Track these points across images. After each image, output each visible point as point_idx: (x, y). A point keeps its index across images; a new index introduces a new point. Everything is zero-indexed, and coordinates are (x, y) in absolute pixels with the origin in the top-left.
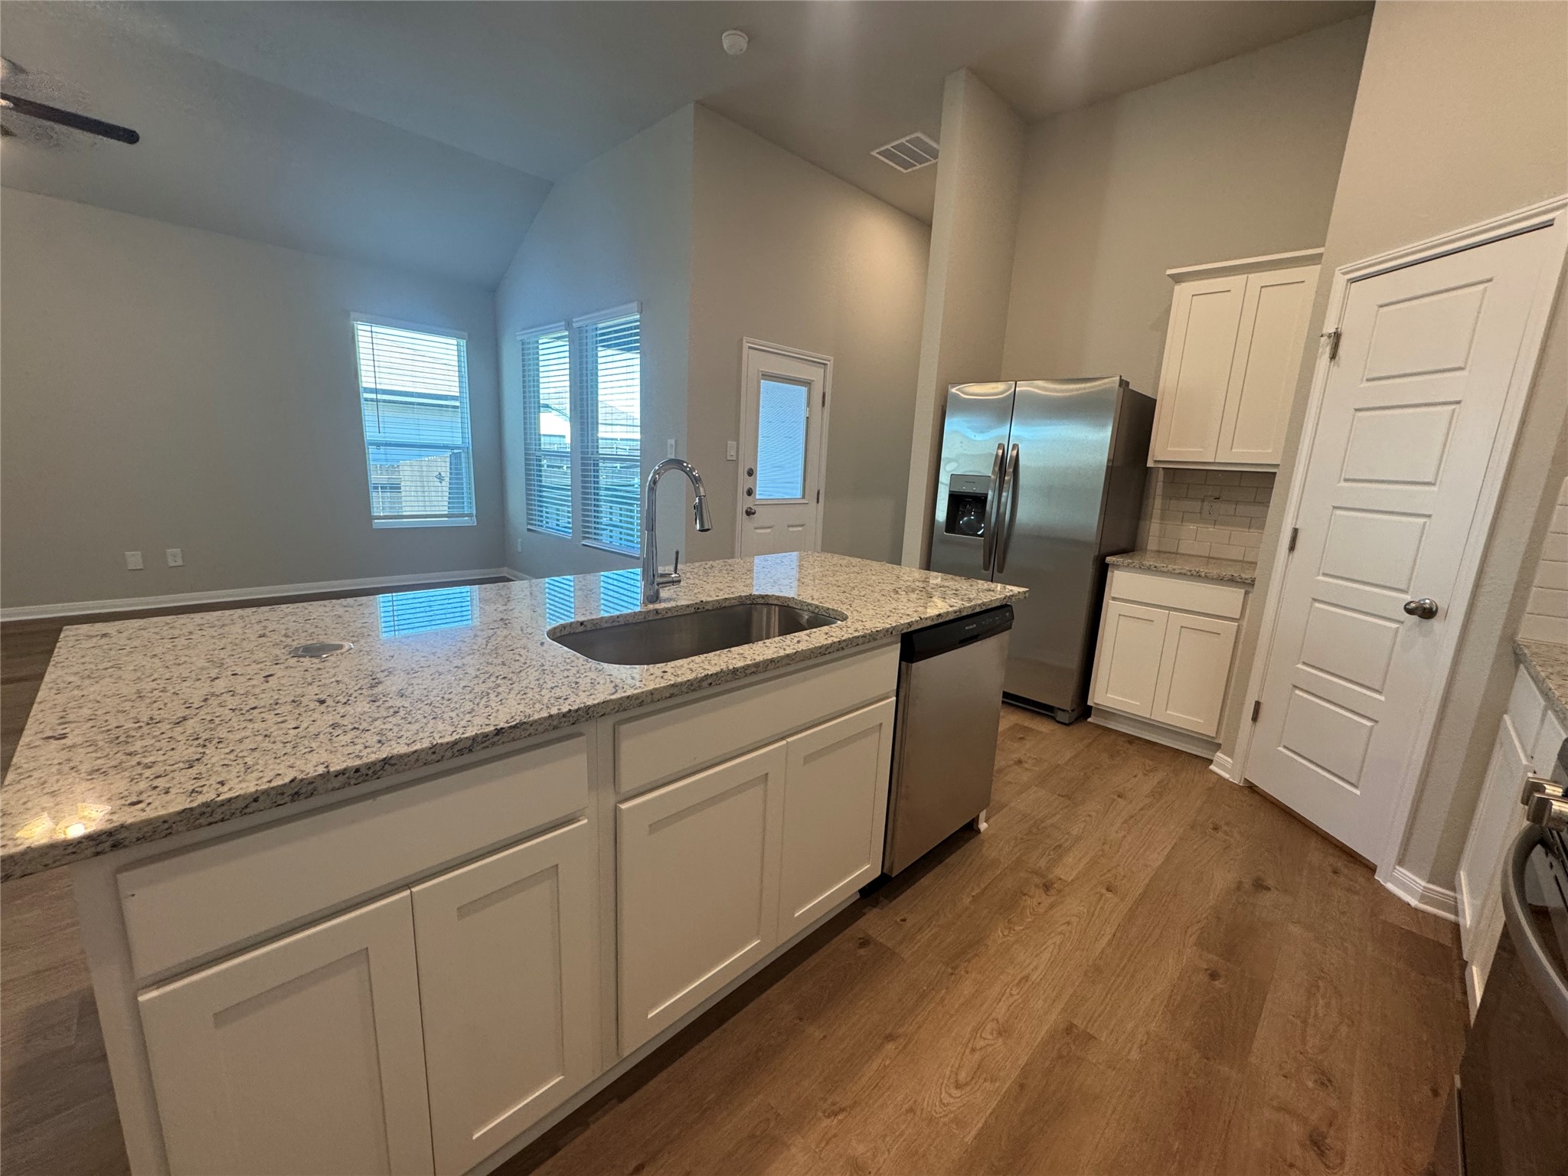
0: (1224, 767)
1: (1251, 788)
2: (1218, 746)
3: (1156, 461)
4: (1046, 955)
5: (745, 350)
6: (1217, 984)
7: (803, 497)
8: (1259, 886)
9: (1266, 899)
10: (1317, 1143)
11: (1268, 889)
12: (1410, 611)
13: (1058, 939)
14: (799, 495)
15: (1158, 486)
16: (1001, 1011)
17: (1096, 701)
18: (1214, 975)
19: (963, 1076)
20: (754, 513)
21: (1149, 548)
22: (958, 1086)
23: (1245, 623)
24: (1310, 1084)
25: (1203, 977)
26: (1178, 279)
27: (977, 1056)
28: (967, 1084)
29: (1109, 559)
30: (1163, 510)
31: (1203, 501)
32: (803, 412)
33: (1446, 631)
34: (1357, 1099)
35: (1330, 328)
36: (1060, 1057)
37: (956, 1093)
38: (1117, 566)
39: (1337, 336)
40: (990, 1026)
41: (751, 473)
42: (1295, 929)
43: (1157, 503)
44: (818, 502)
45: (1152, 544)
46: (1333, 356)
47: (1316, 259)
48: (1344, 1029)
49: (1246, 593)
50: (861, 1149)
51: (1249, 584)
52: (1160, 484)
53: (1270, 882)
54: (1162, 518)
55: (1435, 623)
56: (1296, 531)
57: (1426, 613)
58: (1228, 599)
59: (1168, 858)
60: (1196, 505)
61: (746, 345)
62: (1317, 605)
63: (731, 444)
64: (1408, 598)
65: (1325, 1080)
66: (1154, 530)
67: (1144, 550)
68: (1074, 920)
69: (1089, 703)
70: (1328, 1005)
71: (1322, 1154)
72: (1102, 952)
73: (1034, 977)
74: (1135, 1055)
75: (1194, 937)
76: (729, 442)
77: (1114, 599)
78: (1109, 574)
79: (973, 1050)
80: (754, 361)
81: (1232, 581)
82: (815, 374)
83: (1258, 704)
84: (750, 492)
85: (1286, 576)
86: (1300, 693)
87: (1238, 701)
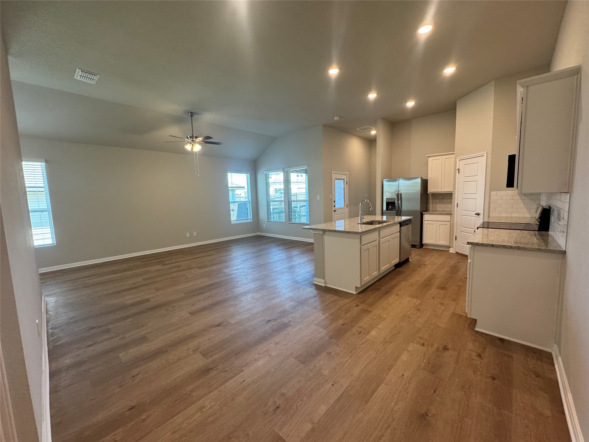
0: (452, 251)
1: (457, 253)
2: (450, 247)
3: (430, 192)
4: (427, 270)
5: (332, 174)
7: (344, 206)
12: (476, 214)
14: (343, 206)
15: (430, 197)
16: (422, 274)
17: (424, 242)
20: (336, 211)
21: (430, 210)
23: (451, 222)
26: (429, 157)
29: (423, 213)
30: (432, 202)
32: (343, 186)
33: (481, 216)
35: (457, 168)
36: (432, 276)
38: (425, 214)
39: (459, 169)
41: (334, 202)
43: (431, 201)
44: (347, 207)
45: (431, 209)
46: (459, 173)
47: (454, 154)
49: (451, 216)
51: (451, 214)
52: (431, 197)
54: (432, 204)
55: (480, 216)
56: (457, 203)
57: (478, 214)
58: (448, 218)
59: (443, 262)
60: (439, 200)
61: (332, 173)
62: (463, 216)
63: (331, 195)
64: (476, 212)
66: (431, 206)
67: (429, 211)
68: (430, 267)
69: (423, 243)
72: (435, 269)
74: (442, 275)
77: (425, 221)
78: (423, 216)
79: (420, 276)
80: (334, 176)
81: (448, 214)
82: (344, 177)
83: (456, 237)
84: (334, 206)
85: (457, 212)
86: (463, 233)
87: (452, 237)
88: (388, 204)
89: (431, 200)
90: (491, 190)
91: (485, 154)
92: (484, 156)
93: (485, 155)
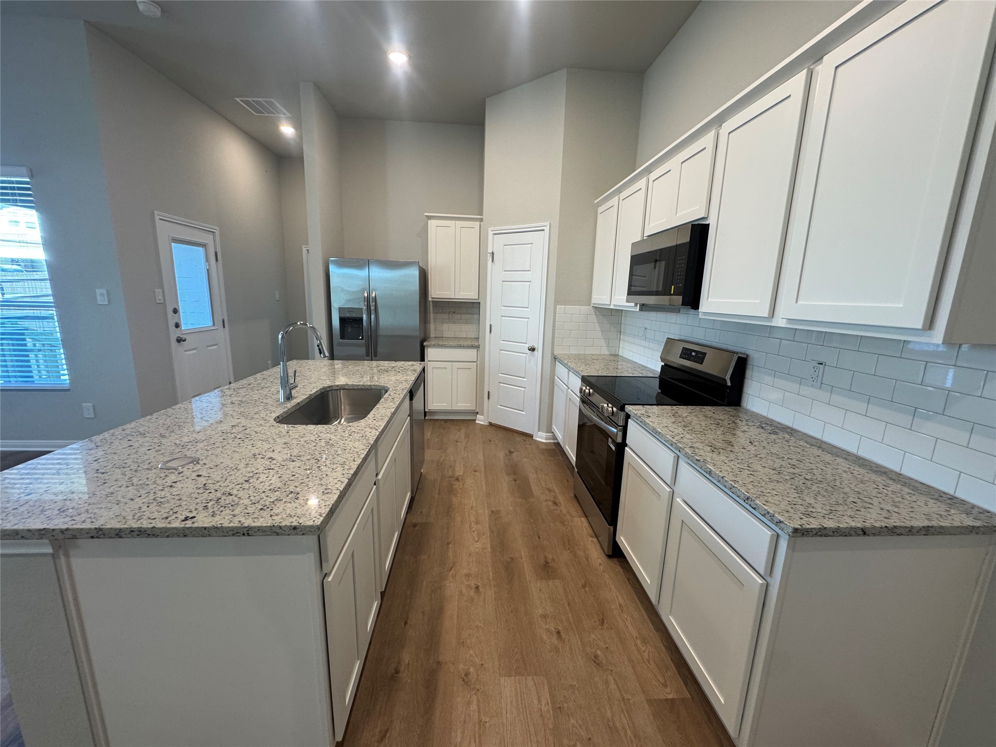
0: (481, 420)
1: (491, 424)
2: (477, 413)
3: (432, 298)
4: (473, 498)
5: (159, 223)
6: (517, 482)
7: (214, 325)
8: (511, 452)
9: (514, 455)
10: (555, 503)
11: (513, 452)
12: (529, 350)
13: (472, 492)
14: (210, 323)
16: (473, 519)
17: (429, 409)
18: (515, 481)
19: (476, 539)
20: (184, 341)
21: (431, 336)
22: (477, 542)
23: (478, 362)
24: (548, 493)
25: (513, 482)
26: (429, 218)
27: (476, 532)
28: (479, 540)
29: (424, 343)
30: (434, 319)
31: (449, 313)
32: (203, 266)
33: (538, 353)
34: (557, 490)
35: (490, 251)
36: (495, 519)
37: (479, 543)
38: (428, 346)
39: (493, 253)
40: (473, 524)
41: (175, 311)
42: (525, 460)
44: (224, 327)
46: (493, 261)
47: (480, 219)
48: (547, 478)
49: (477, 351)
50: (466, 571)
51: (477, 347)
52: (431, 307)
53: (512, 450)
54: (434, 322)
55: (536, 352)
56: (491, 326)
57: (532, 349)
58: (471, 354)
59: (484, 455)
60: (447, 316)
61: (157, 218)
62: (502, 352)
63: (158, 291)
64: (527, 346)
65: (550, 491)
66: (433, 329)
68: (472, 485)
69: (426, 410)
70: (541, 474)
71: (557, 505)
72: (486, 489)
73: (474, 505)
74: (511, 509)
75: (505, 473)
76: (156, 290)
77: (429, 361)
78: (425, 350)
79: (474, 532)
80: (164, 230)
81: (472, 347)
82: (207, 239)
83: (489, 392)
84: (177, 326)
85: (491, 343)
86: (501, 384)
87: (481, 393)
88: (343, 320)
89: (432, 316)
90: (557, 302)
91: (546, 226)
92: (543, 230)
93: (547, 229)
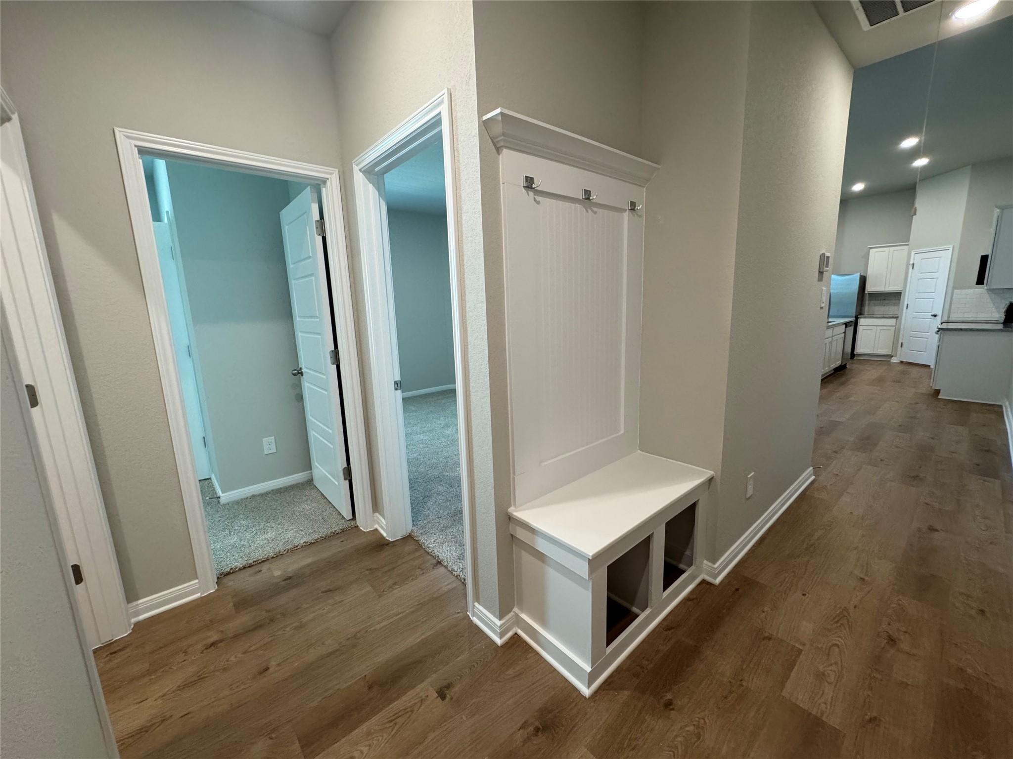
0: (894, 360)
1: (902, 362)
2: (892, 356)
3: (868, 292)
12: (932, 316)
15: (867, 297)
17: (857, 352)
23: (897, 327)
26: (872, 248)
29: (859, 316)
31: (880, 300)
33: (939, 318)
35: (911, 263)
38: (861, 318)
39: (913, 264)
43: (867, 302)
45: (866, 313)
46: (913, 268)
47: (908, 245)
51: (897, 318)
52: (869, 297)
54: (869, 305)
55: (937, 317)
56: (908, 304)
57: (935, 316)
58: (892, 322)
60: (878, 301)
62: (914, 319)
64: (931, 314)
66: (866, 309)
69: (855, 353)
77: (859, 325)
78: (859, 320)
81: (893, 317)
83: (902, 343)
85: (907, 315)
86: (911, 338)
87: (897, 343)
90: (955, 288)
91: (951, 247)
92: (949, 249)
93: (951, 249)
